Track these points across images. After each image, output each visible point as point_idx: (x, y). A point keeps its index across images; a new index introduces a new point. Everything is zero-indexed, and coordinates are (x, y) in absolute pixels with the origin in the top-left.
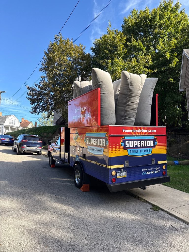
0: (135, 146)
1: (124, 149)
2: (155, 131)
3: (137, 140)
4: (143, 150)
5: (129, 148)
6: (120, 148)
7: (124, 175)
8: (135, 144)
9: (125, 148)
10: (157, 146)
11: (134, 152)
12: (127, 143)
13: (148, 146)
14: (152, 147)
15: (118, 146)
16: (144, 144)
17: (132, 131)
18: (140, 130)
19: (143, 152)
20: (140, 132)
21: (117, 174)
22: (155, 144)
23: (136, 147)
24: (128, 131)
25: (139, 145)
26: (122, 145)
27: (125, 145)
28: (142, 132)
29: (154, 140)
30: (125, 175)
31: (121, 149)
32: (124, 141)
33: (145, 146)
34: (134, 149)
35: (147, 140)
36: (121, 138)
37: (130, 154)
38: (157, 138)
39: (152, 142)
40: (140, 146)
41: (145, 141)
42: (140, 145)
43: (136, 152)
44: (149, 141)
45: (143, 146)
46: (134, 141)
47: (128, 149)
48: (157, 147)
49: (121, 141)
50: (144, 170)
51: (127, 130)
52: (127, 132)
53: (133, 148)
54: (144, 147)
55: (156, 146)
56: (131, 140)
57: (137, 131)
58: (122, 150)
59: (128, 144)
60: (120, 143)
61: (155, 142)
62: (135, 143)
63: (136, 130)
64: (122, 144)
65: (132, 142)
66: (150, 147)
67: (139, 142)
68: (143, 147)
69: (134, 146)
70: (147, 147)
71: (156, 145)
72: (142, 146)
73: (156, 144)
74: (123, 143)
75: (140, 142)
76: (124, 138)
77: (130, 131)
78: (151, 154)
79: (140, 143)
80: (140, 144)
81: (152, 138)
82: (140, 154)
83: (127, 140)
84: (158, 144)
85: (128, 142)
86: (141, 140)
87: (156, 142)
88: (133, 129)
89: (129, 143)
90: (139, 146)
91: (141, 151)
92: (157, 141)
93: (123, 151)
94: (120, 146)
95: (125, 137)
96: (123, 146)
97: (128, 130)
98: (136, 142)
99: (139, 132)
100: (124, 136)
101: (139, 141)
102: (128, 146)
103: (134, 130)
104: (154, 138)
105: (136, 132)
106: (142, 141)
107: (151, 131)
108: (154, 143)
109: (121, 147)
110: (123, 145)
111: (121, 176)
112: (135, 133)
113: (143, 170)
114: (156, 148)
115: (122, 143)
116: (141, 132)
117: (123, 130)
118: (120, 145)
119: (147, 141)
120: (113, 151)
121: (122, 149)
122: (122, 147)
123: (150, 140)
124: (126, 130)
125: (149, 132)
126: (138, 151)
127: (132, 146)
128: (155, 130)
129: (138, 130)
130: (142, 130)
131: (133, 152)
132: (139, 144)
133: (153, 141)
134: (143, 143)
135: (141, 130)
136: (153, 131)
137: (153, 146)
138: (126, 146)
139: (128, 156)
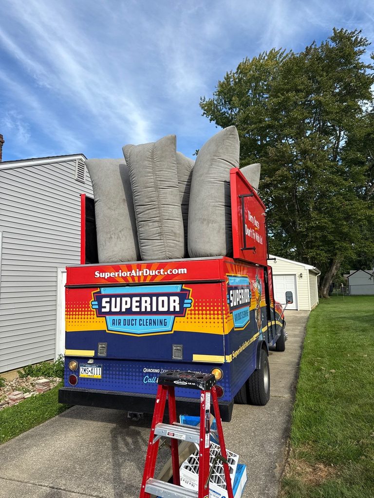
0: (126, 309)
1: (97, 317)
2: (184, 271)
3: (131, 296)
4: (148, 321)
5: (110, 313)
6: (89, 313)
7: (96, 373)
8: (126, 304)
9: (100, 314)
10: (191, 310)
11: (122, 323)
12: (106, 302)
13: (161, 309)
14: (174, 313)
15: (85, 308)
16: (151, 304)
17: (116, 276)
18: (138, 272)
19: (148, 324)
20: (139, 277)
21: (81, 369)
22: (185, 306)
23: (129, 311)
24: (109, 276)
25: (137, 307)
26: (94, 307)
27: (101, 307)
28: (145, 274)
29: (183, 296)
30: (98, 373)
31: (91, 315)
32: (99, 298)
33: (154, 309)
34: (122, 318)
35: (158, 295)
36: (92, 292)
37: (110, 328)
38: (191, 290)
39: (174, 301)
40: (138, 310)
41: (154, 299)
42: (140, 306)
43: (127, 323)
44: (165, 299)
45: (149, 309)
46: (123, 298)
47: (108, 317)
48: (191, 314)
49: (92, 299)
50: (149, 370)
51: (106, 274)
52: (106, 278)
53: (120, 313)
54: (151, 313)
55: (189, 312)
56: (116, 296)
57: (130, 274)
58: (93, 318)
59: (108, 304)
60: (90, 302)
61: (186, 301)
62: (126, 301)
63: (128, 273)
64: (93, 305)
65: (118, 299)
66: (168, 313)
67: (135, 299)
68: (146, 313)
69: (123, 310)
70: (158, 313)
71: (186, 308)
72: (143, 309)
73: (189, 305)
74: (96, 303)
75: (141, 299)
76: (99, 290)
77: (112, 275)
78: (172, 332)
79: (140, 302)
80: (138, 304)
81: (177, 288)
82: (139, 329)
83: (106, 296)
84: (195, 306)
85: (108, 299)
86: (141, 295)
87: (190, 301)
88: (120, 271)
89: (110, 302)
90: (134, 309)
91: (142, 322)
92: (190, 298)
93: (95, 320)
94: (89, 309)
95: (102, 289)
96: (96, 309)
97: (109, 274)
98: (128, 299)
99: (135, 275)
100: (100, 287)
101: (138, 299)
102: (107, 310)
103: (122, 272)
104: (182, 290)
105: (128, 275)
106: (144, 299)
107: (171, 272)
108: (181, 303)
109: (91, 311)
110: (97, 307)
111: (89, 374)
112: (125, 278)
113: (146, 370)
114: (189, 316)
115: (93, 303)
116: (140, 275)
117: (96, 273)
118: (90, 307)
119: (161, 299)
120: (72, 318)
121: (94, 315)
122: (94, 311)
123: (168, 295)
124: (104, 274)
125: (166, 273)
126: (134, 322)
127: (118, 310)
128: (182, 270)
129: (133, 271)
130: (145, 270)
131: (119, 323)
132: (135, 304)
133: (177, 299)
134: (149, 302)
135: (141, 272)
136: (175, 271)
137: (177, 309)
138: (103, 310)
139: (107, 331)
